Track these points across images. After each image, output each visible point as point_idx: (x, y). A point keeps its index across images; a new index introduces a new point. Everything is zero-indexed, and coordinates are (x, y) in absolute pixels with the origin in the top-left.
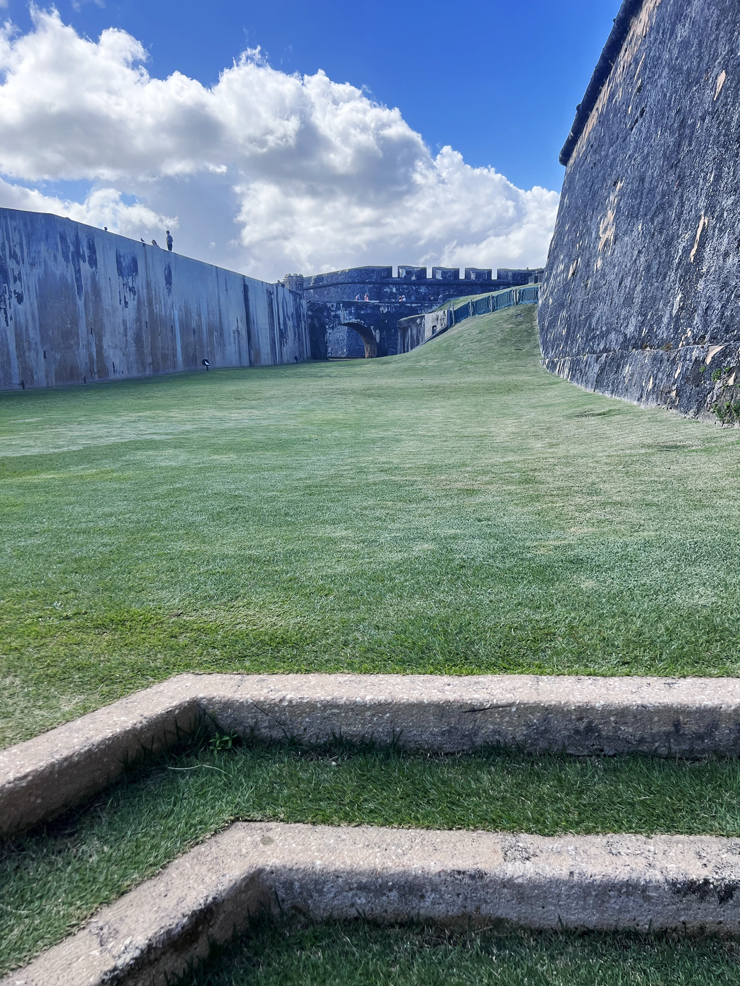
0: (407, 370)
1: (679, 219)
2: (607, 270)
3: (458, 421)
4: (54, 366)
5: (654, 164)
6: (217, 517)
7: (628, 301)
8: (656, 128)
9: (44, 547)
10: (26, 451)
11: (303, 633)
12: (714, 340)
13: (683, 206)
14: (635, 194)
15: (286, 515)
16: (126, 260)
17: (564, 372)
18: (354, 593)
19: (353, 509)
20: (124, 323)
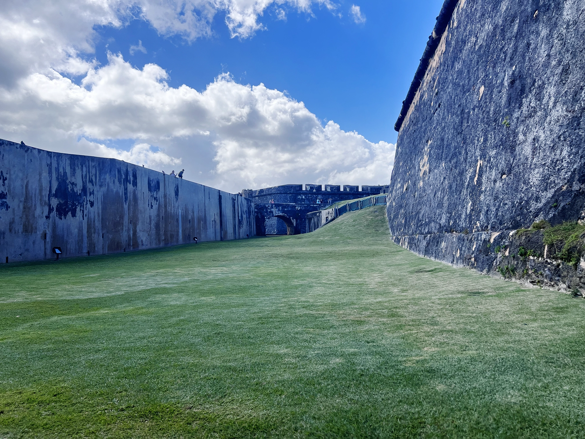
0: (312, 242)
1: (466, 161)
2: (426, 188)
3: (345, 274)
4: (107, 242)
5: (448, 132)
6: (207, 339)
7: (440, 205)
8: (448, 113)
9: (105, 360)
10: (91, 295)
11: (268, 422)
12: (493, 229)
13: (467, 154)
14: (439, 147)
15: (249, 337)
16: (154, 183)
17: (405, 244)
18: (297, 394)
19: (289, 333)
20: (150, 217)
